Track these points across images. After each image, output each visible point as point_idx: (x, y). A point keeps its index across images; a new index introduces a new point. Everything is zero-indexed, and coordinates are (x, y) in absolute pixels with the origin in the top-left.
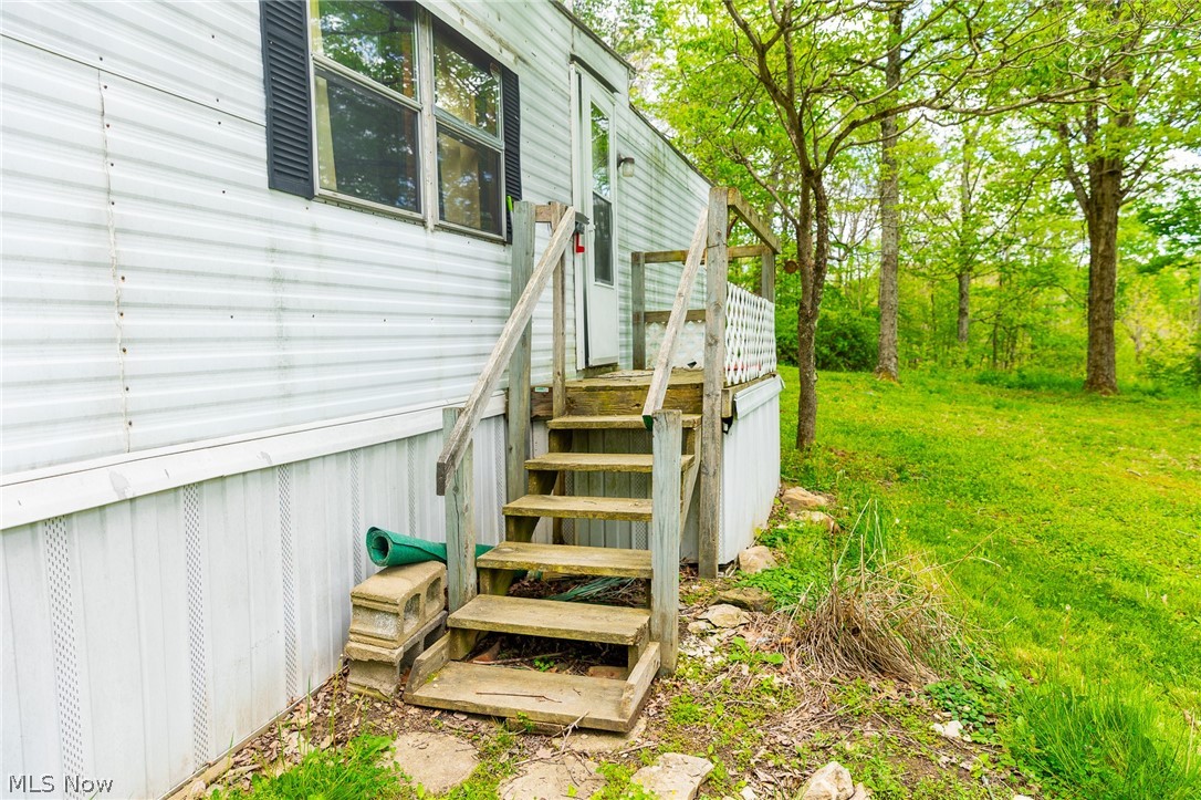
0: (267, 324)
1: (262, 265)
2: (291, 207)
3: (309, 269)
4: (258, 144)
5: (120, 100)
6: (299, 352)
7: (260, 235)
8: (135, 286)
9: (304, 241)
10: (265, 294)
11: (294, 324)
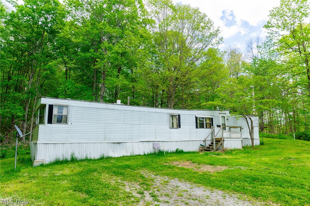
0: (196, 134)
1: (195, 132)
2: (197, 129)
3: (198, 132)
4: (195, 127)
5: (191, 127)
6: (197, 136)
7: (195, 130)
8: (191, 133)
9: (197, 130)
10: (196, 133)
11: (197, 134)
